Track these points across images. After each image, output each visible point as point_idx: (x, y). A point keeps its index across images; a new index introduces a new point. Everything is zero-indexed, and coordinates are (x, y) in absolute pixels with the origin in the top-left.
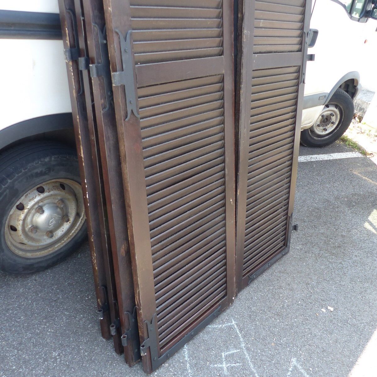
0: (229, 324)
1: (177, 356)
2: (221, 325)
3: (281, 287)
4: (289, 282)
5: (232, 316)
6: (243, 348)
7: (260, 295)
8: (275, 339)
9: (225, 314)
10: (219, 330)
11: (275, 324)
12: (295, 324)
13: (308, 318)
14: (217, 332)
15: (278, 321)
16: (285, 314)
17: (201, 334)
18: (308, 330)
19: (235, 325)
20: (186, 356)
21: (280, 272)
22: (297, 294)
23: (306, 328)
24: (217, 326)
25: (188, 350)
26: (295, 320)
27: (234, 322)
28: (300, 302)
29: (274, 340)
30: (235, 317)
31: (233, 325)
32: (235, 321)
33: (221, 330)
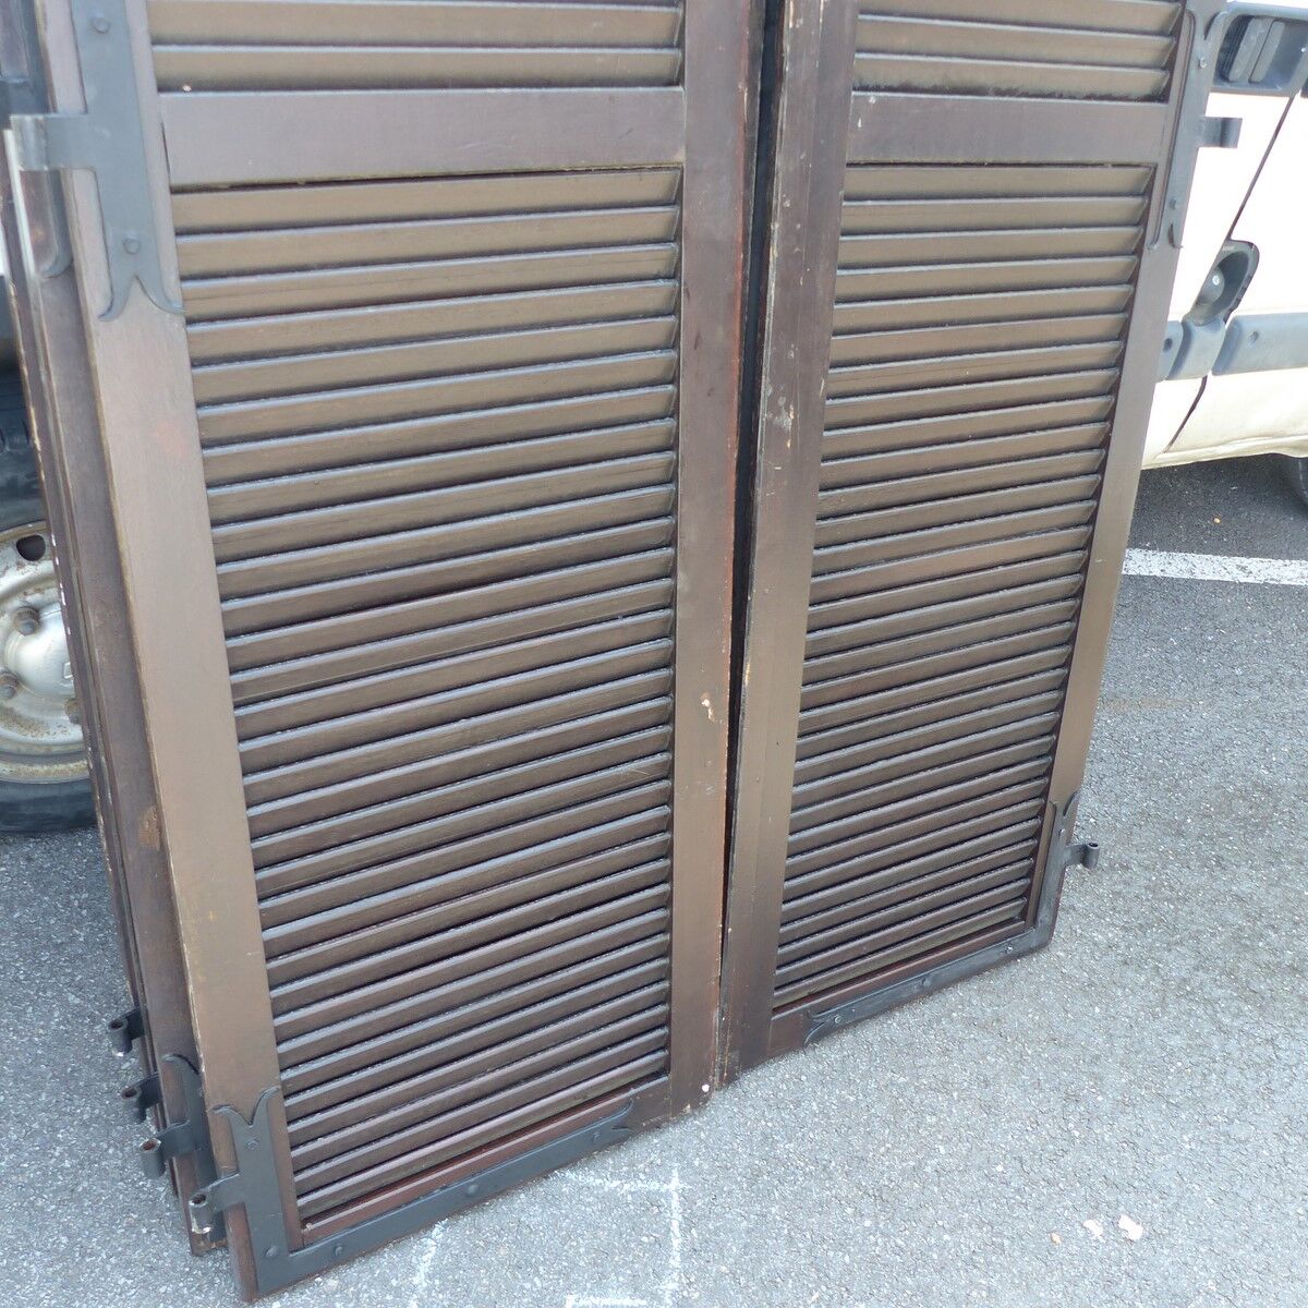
0: (654, 1186)
1: (386, 1260)
2: (616, 1183)
3: (944, 1086)
4: (990, 1074)
5: (682, 1156)
6: (668, 1294)
7: (839, 1097)
8: (816, 1295)
9: (656, 1141)
10: (602, 1199)
11: (846, 1234)
12: (935, 1256)
13: (1006, 1242)
14: (589, 1204)
15: (868, 1223)
16: (910, 1201)
17: (522, 1196)
18: (984, 1294)
19: (675, 1195)
20: (424, 1268)
21: (970, 1022)
22: (1006, 1132)
23: (978, 1287)
24: (599, 1181)
25: (445, 1246)
26: (946, 1237)
27: (675, 1183)
28: (1000, 1168)
29: (814, 1298)
30: (690, 1164)
31: (667, 1195)
32: (682, 1178)
33: (610, 1201)
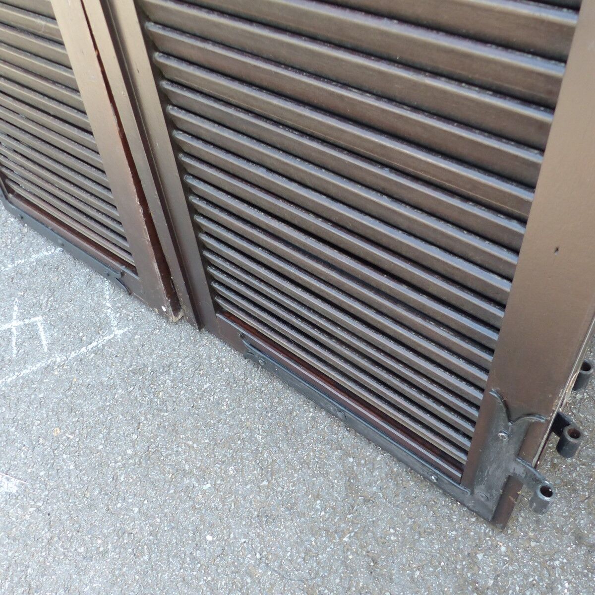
0: (114, 323)
2: (109, 305)
3: (269, 472)
4: (300, 507)
5: (137, 327)
7: (223, 399)
8: (71, 437)
9: (143, 310)
10: (98, 303)
11: (117, 440)
12: (119, 505)
13: (146, 557)
14: (92, 300)
15: (129, 452)
16: (154, 475)
17: (88, 270)
18: (101, 549)
19: (112, 336)
20: (41, 255)
21: (350, 475)
22: (246, 535)
23: (105, 544)
24: (108, 297)
25: (52, 256)
26: (136, 510)
27: (119, 332)
28: (209, 538)
29: (70, 436)
30: (135, 334)
31: (111, 332)
32: (125, 334)
33: (97, 309)
